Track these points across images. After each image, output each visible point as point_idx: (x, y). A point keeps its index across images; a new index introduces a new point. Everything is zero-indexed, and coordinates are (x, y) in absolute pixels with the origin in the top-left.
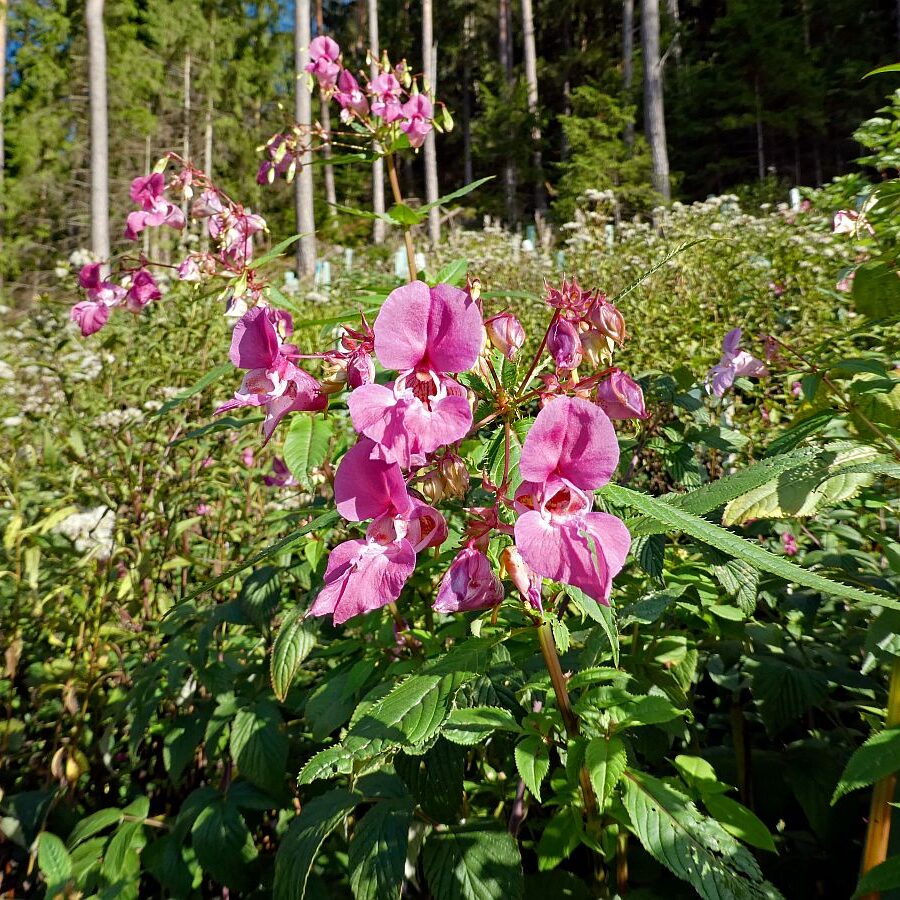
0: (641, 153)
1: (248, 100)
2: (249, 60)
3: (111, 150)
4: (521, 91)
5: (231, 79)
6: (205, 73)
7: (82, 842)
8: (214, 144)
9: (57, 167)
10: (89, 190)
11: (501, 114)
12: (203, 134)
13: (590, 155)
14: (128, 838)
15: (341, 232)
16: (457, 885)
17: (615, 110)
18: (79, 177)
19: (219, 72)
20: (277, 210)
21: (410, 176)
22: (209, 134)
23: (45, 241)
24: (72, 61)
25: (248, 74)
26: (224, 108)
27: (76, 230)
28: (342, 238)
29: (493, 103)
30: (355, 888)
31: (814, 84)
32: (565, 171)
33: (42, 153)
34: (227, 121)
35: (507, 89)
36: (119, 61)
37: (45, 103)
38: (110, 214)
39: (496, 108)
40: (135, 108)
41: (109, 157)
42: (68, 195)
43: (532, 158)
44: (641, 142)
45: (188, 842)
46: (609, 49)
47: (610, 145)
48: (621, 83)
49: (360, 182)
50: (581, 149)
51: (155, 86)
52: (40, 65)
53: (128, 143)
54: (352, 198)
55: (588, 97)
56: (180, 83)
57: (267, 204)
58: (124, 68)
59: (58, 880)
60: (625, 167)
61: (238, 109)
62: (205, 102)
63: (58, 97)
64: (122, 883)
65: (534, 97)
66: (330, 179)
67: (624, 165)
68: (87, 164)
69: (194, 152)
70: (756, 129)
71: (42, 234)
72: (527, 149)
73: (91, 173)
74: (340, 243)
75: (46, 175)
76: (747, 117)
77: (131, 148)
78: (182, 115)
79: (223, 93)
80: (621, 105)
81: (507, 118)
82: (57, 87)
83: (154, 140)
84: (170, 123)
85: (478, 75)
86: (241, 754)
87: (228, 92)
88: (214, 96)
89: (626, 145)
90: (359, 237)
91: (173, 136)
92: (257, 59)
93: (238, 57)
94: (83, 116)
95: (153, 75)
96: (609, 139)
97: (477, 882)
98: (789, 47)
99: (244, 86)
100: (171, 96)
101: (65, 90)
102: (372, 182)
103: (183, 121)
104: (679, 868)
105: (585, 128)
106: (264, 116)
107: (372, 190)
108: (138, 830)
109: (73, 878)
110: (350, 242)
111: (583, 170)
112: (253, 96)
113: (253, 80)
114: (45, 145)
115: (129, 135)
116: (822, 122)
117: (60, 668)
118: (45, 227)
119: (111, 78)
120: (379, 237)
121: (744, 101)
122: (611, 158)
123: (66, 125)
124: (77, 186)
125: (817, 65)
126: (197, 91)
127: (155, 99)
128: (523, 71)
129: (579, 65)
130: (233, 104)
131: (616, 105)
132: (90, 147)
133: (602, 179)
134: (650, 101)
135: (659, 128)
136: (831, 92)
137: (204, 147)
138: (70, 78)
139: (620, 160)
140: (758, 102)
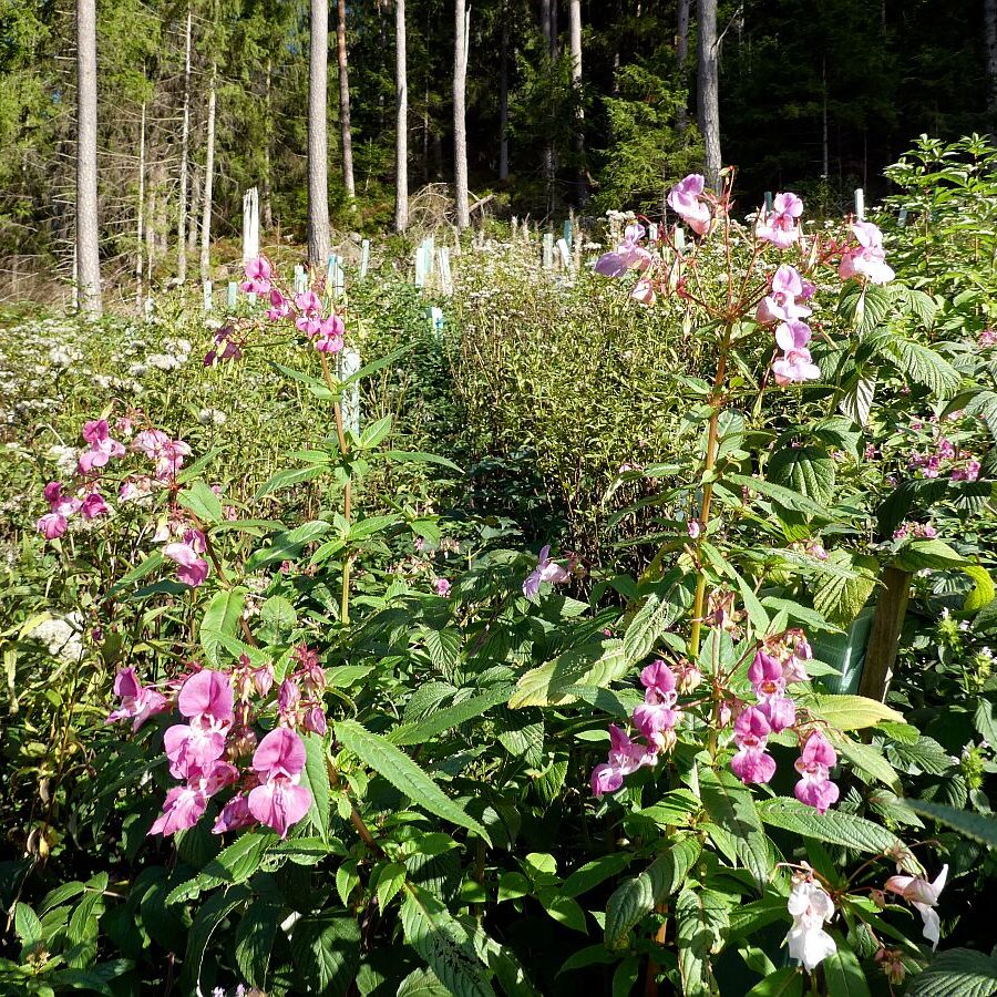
0: (692, 143)
1: (256, 63)
2: (258, 20)
3: (101, 119)
4: (564, 63)
5: (238, 41)
6: (209, 33)
7: (51, 909)
8: (217, 114)
9: (40, 136)
10: (76, 164)
11: (541, 90)
12: (206, 102)
13: (635, 144)
14: (89, 907)
15: (359, 217)
16: (313, 956)
17: (665, 93)
18: (64, 148)
19: (224, 33)
20: (288, 188)
21: (439, 153)
22: (212, 102)
23: (25, 220)
24: (58, 16)
25: (257, 35)
26: (230, 72)
27: (61, 208)
28: (360, 225)
29: (533, 77)
30: (238, 957)
31: (887, 70)
32: (607, 160)
33: (24, 119)
34: (232, 89)
35: (548, 61)
36: (112, 17)
37: (26, 64)
38: (99, 190)
39: (535, 82)
40: (128, 72)
41: (98, 127)
42: (53, 168)
43: (575, 139)
44: (693, 131)
45: (138, 911)
46: (666, 18)
47: (659, 133)
48: (674, 61)
49: (383, 160)
50: (626, 136)
51: (152, 46)
52: (22, 21)
53: (120, 110)
54: (373, 177)
55: (636, 78)
56: (180, 45)
57: (278, 181)
58: (116, 25)
59: (31, 941)
60: (674, 159)
61: (246, 75)
62: (207, 66)
63: (40, 57)
64: (82, 945)
65: (578, 72)
66: (349, 155)
67: (673, 156)
68: (73, 134)
69: (195, 122)
70: (822, 118)
71: (22, 213)
72: (569, 130)
73: (78, 144)
74: (358, 231)
75: (27, 145)
76: (811, 105)
77: (123, 116)
78: (182, 79)
79: (228, 55)
80: (672, 89)
81: (548, 94)
82: (41, 45)
83: (150, 107)
84: (168, 90)
85: (518, 42)
86: (183, 841)
87: (234, 55)
88: (218, 60)
89: (677, 133)
90: (379, 223)
91: (171, 104)
92: (268, 17)
93: (246, 15)
94: (69, 79)
95: (150, 33)
96: (658, 126)
97: (328, 954)
98: (862, 27)
99: (253, 50)
100: (169, 59)
101: (49, 49)
102: (396, 160)
103: (183, 88)
104: (424, 952)
105: (632, 113)
106: (276, 81)
107: (396, 168)
108: (99, 900)
109: (44, 941)
110: (368, 230)
111: (628, 160)
112: (263, 61)
113: (262, 42)
114: (26, 111)
115: (121, 101)
116: (893, 114)
117: (34, 752)
118: (26, 206)
119: (101, 37)
120: (401, 224)
121: (810, 87)
122: (659, 147)
123: (50, 89)
124: (62, 159)
125: (891, 49)
126: (199, 53)
127: (152, 61)
128: (568, 40)
129: (630, 35)
130: (240, 69)
131: (667, 87)
132: (77, 115)
133: (648, 171)
134: (705, 84)
135: (713, 115)
136: (904, 81)
137: (207, 118)
138: (55, 36)
139: (668, 150)
140: (823, 88)
